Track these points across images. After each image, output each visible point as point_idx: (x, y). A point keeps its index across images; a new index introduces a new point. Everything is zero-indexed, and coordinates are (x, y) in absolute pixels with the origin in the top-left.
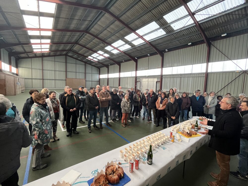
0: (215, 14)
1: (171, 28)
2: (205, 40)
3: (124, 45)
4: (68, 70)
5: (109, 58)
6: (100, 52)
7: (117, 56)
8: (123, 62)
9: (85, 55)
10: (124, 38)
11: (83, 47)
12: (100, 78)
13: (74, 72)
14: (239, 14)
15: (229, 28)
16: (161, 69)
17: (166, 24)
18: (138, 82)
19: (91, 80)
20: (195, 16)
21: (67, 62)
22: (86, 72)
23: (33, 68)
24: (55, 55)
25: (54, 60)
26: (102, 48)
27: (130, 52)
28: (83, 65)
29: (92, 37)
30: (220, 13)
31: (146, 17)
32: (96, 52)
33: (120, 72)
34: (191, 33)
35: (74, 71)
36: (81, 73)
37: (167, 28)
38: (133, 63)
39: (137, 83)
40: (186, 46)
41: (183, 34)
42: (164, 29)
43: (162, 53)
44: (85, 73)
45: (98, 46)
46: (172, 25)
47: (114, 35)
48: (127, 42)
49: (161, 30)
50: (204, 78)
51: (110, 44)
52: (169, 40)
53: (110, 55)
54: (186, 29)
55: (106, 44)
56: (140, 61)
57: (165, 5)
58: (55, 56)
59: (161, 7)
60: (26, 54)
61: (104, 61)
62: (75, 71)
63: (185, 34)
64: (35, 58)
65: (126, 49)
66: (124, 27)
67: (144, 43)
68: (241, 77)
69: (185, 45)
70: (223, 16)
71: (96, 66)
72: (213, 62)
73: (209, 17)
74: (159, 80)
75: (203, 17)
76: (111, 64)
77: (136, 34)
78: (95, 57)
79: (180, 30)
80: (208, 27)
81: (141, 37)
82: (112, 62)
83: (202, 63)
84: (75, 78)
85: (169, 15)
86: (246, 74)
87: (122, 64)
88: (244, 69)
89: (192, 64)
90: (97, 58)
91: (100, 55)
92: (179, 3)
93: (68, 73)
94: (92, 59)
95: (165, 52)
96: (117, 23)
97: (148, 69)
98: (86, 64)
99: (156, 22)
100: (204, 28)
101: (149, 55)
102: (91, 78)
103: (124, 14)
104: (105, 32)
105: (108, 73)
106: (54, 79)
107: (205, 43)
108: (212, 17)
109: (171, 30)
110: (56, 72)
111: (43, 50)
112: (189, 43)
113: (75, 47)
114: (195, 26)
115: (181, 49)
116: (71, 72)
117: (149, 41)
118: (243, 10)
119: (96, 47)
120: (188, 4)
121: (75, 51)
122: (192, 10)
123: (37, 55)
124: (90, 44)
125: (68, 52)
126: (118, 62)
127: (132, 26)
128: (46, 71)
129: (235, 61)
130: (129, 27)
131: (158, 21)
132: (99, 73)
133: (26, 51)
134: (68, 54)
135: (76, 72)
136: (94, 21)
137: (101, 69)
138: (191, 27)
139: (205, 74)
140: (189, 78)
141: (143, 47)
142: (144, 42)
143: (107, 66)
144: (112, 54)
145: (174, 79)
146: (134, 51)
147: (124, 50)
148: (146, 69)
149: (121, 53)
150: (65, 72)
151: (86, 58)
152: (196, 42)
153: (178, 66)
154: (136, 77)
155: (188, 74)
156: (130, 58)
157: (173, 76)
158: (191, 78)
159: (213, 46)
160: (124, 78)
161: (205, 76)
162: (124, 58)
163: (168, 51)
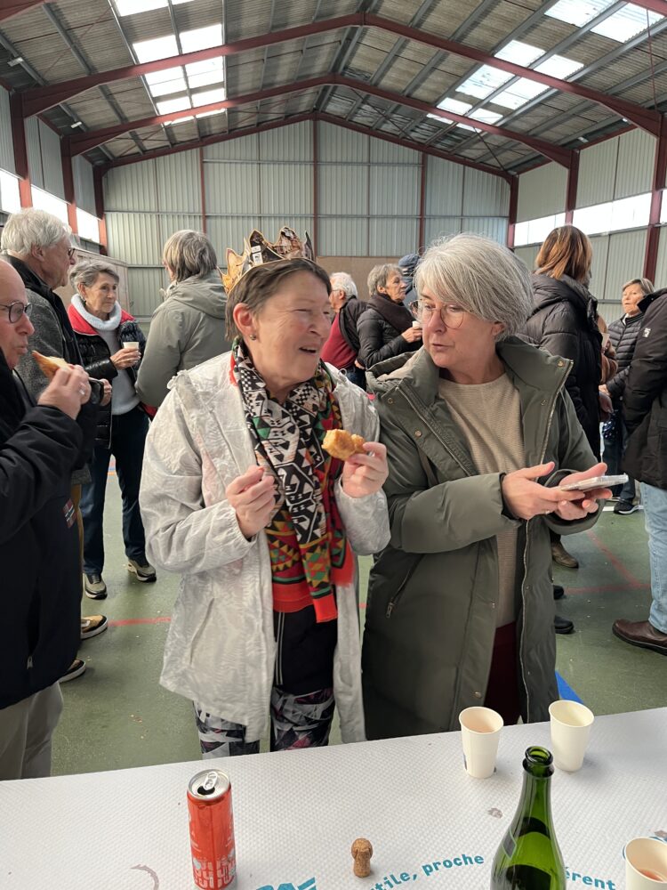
4: (326, 209)
5: (576, 86)
6: (517, 52)
9: (420, 93)
11: (404, 38)
12: (517, 243)
13: (357, 217)
21: (323, 159)
22: (428, 212)
23: (164, 210)
24: (259, 124)
25: (255, 156)
26: (526, 14)
28: (408, 164)
32: (484, 55)
33: (660, 184)
35: (359, 212)
36: (394, 217)
44: (422, 218)
53: (586, 64)
58: (260, 127)
60: (127, 134)
61: (548, 119)
62: (365, 213)
64: (172, 156)
71: (493, 162)
76: (597, 136)
78: (481, 94)
82: (603, 114)
84: (365, 254)
90: (495, 101)
91: (520, 72)
93: (328, 222)
94: (465, 118)
98: (429, 156)
105: (571, 204)
110: (266, 222)
111: (199, 99)
113: (361, 50)
116: (342, 217)
119: (485, 22)
121: (360, 78)
123: (179, 138)
126: (652, 103)
128: (219, 221)
132: (506, 212)
133: (126, 119)
134: (327, 104)
135: (369, 218)
137: (524, 179)
143: (568, 155)
150: (313, 222)
151: (430, 116)
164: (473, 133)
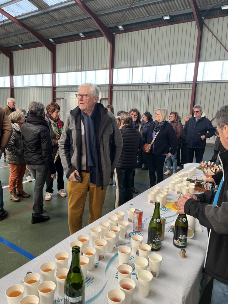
8: (20, 49)
16: (108, 71)
18: (59, 99)
27: (36, 21)
33: (12, 74)
38: (43, 52)
40: (158, 22)
43: (110, 34)
50: (191, 92)
56: (61, 48)
65: (25, 12)
72: (205, 61)
83: (188, 62)
87: (17, 55)
89: (171, 64)
95: (119, 32)
97: (81, 71)
101: (82, 35)
107: (194, 20)
112: (166, 15)
139: (191, 85)
140: (164, 92)
145: (136, 93)
146: (46, 20)
147: (20, 14)
148: (77, 71)
149: (13, 22)
152: (178, 16)
153: (143, 66)
154: (54, 88)
155: (162, 84)
156: (37, 40)
157: (134, 87)
158: (167, 93)
159: (208, 28)
160: (24, 91)
161: (192, 88)
162: (20, 36)
163: (123, 29)
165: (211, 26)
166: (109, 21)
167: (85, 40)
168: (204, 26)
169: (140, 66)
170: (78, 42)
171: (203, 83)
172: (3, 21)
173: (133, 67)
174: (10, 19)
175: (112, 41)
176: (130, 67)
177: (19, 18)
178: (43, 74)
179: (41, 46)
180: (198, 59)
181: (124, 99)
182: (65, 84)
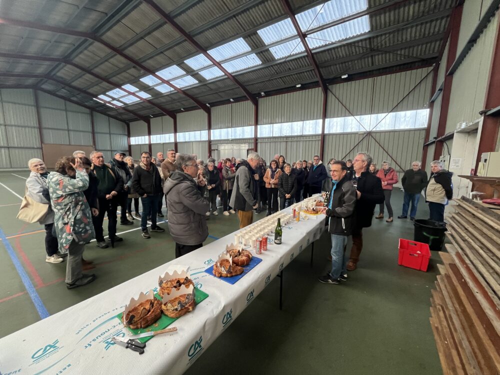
0: (334, 41)
1: (269, 55)
2: (320, 82)
3: (183, 76)
4: (44, 125)
5: (149, 101)
6: (129, 87)
7: (169, 99)
8: (182, 111)
9: (91, 91)
10: (184, 63)
11: (84, 72)
12: (131, 144)
13: (62, 130)
14: (362, 47)
15: (351, 66)
16: (254, 127)
17: (263, 46)
18: (214, 150)
19: (109, 148)
20: (306, 39)
21: (41, 105)
22: (96, 131)
26: (133, 78)
27: (196, 91)
28: (85, 113)
29: (108, 50)
30: (339, 41)
31: (226, 27)
32: (118, 86)
33: (175, 131)
34: (300, 67)
35: (63, 128)
36: (81, 131)
37: (264, 53)
38: (201, 114)
39: (213, 152)
40: (293, 89)
41: (288, 67)
42: (258, 55)
43: (255, 98)
44: (93, 133)
45: (124, 74)
46: (272, 50)
47: (162, 53)
48: (189, 71)
49: (254, 55)
50: (320, 142)
51: (152, 71)
52: (267, 76)
53: (152, 96)
54: (294, 60)
55: (142, 71)
56: (215, 111)
57: (259, 9)
59: (253, 12)
61: (140, 108)
62: (66, 128)
63: (291, 68)
65: (187, 85)
66: (184, 39)
67: (223, 76)
68: (365, 142)
69: (292, 87)
70: (344, 45)
71: (120, 117)
72: (330, 118)
73: (326, 45)
74: (253, 146)
75: (317, 44)
76: (155, 116)
77: (207, 55)
78: (116, 97)
79: (284, 60)
80: (323, 60)
81: (218, 64)
82: (157, 110)
83: (317, 119)
84: (68, 144)
85: (268, 30)
86: (370, 137)
87: (179, 116)
88: (368, 130)
89: (303, 121)
90: (121, 100)
91: (130, 93)
92: (283, 12)
93: (48, 131)
94: (109, 102)
95: (261, 97)
96: (168, 28)
97: (232, 127)
98: (94, 113)
99: (244, 38)
100: (319, 62)
101: (232, 100)
102: (109, 143)
103: (184, 12)
104: (141, 43)
105: (149, 134)
106: (6, 145)
107: (320, 87)
108: (329, 44)
109: (270, 57)
110: (9, 128)
112: (298, 84)
113: (62, 71)
114: (307, 56)
115: (286, 94)
116: (54, 129)
117: (233, 75)
118: (368, 41)
119: (118, 76)
120: (296, 16)
121: (61, 79)
122: (303, 28)
124: (102, 66)
125: (42, 80)
126: (171, 110)
127: (200, 39)
129: (358, 117)
130: (195, 41)
131: (249, 38)
132: (127, 133)
134: (42, 85)
135: (68, 131)
136: (113, 16)
137: (132, 124)
138: (301, 57)
139: (320, 137)
140: (298, 143)
141: (220, 84)
142: (224, 74)
143: (147, 119)
144: (157, 94)
145: (277, 143)
146: (204, 90)
147: (183, 86)
148: (228, 127)
149: (178, 92)
150: (38, 130)
151: (94, 99)
152: (308, 84)
153: (281, 122)
154: (210, 142)
155: (297, 136)
156: (196, 104)
157: (274, 139)
158: (301, 143)
159: (331, 92)
160: (186, 144)
161: (320, 139)
162: (183, 102)
163: (264, 95)
164: (112, 107)
165: (334, 91)
166: (253, 89)
167: (234, 104)
168: (328, 91)
169: (279, 123)
170: (228, 105)
171: (329, 135)
172: (171, 91)
173: (273, 123)
174: (175, 90)
175: (256, 104)
176: (271, 123)
177: (183, 89)
178: (200, 131)
179: (199, 109)
180: (325, 116)
181: (266, 149)
182: (218, 139)
